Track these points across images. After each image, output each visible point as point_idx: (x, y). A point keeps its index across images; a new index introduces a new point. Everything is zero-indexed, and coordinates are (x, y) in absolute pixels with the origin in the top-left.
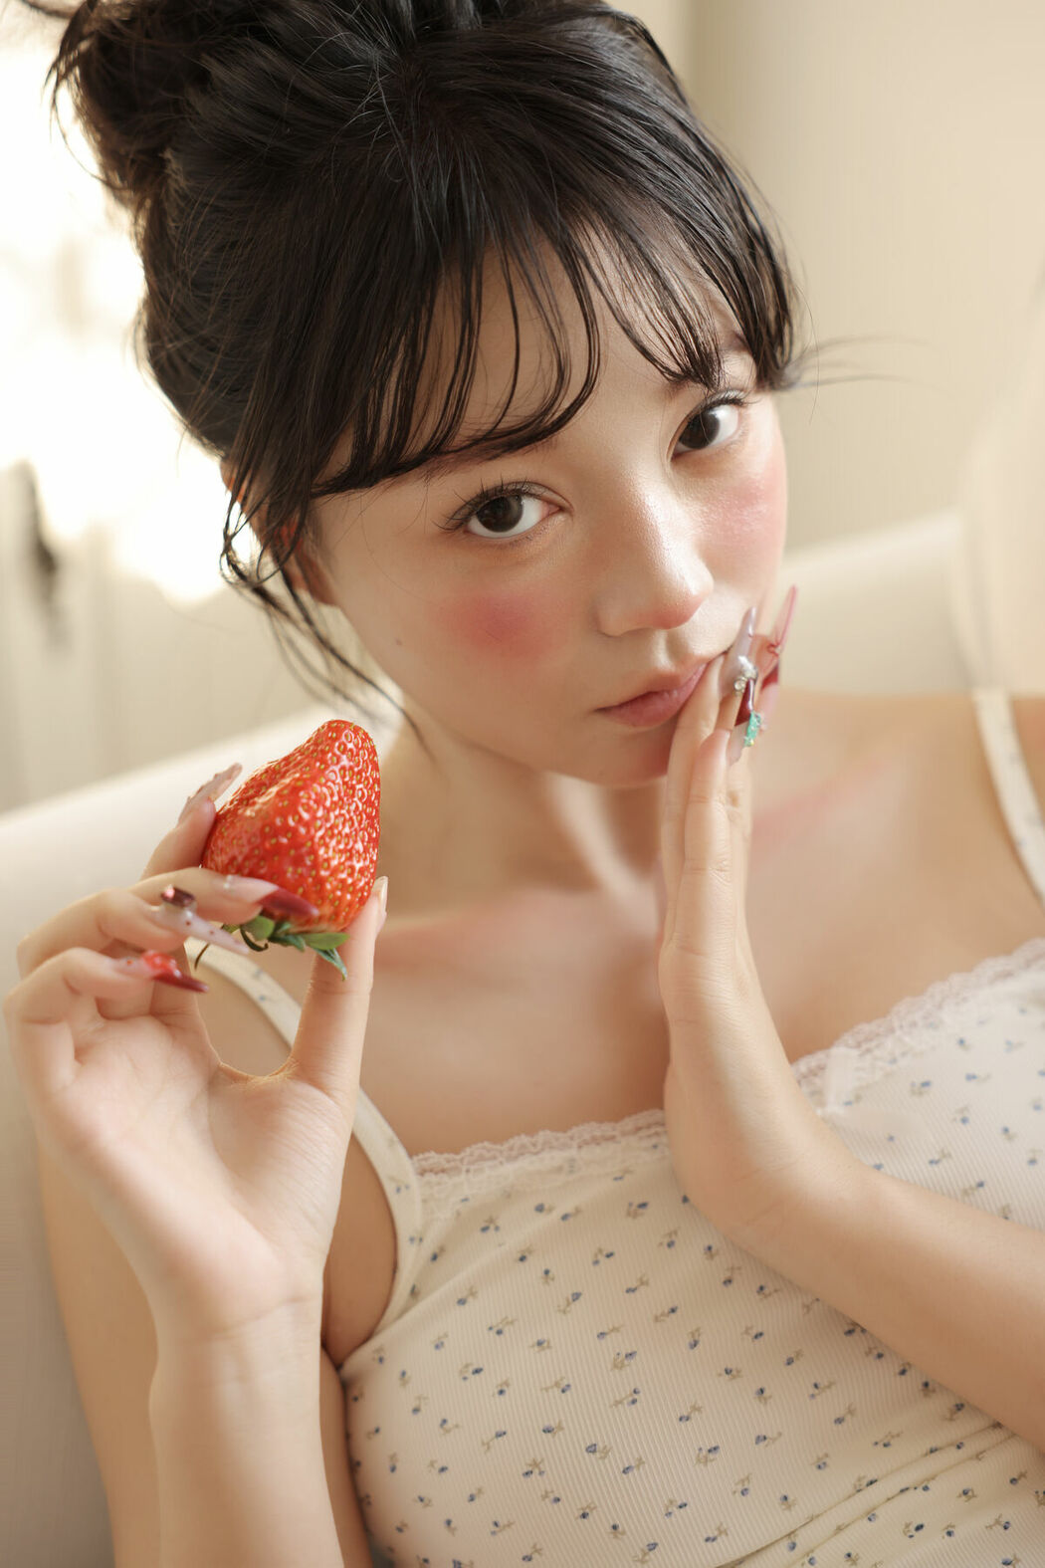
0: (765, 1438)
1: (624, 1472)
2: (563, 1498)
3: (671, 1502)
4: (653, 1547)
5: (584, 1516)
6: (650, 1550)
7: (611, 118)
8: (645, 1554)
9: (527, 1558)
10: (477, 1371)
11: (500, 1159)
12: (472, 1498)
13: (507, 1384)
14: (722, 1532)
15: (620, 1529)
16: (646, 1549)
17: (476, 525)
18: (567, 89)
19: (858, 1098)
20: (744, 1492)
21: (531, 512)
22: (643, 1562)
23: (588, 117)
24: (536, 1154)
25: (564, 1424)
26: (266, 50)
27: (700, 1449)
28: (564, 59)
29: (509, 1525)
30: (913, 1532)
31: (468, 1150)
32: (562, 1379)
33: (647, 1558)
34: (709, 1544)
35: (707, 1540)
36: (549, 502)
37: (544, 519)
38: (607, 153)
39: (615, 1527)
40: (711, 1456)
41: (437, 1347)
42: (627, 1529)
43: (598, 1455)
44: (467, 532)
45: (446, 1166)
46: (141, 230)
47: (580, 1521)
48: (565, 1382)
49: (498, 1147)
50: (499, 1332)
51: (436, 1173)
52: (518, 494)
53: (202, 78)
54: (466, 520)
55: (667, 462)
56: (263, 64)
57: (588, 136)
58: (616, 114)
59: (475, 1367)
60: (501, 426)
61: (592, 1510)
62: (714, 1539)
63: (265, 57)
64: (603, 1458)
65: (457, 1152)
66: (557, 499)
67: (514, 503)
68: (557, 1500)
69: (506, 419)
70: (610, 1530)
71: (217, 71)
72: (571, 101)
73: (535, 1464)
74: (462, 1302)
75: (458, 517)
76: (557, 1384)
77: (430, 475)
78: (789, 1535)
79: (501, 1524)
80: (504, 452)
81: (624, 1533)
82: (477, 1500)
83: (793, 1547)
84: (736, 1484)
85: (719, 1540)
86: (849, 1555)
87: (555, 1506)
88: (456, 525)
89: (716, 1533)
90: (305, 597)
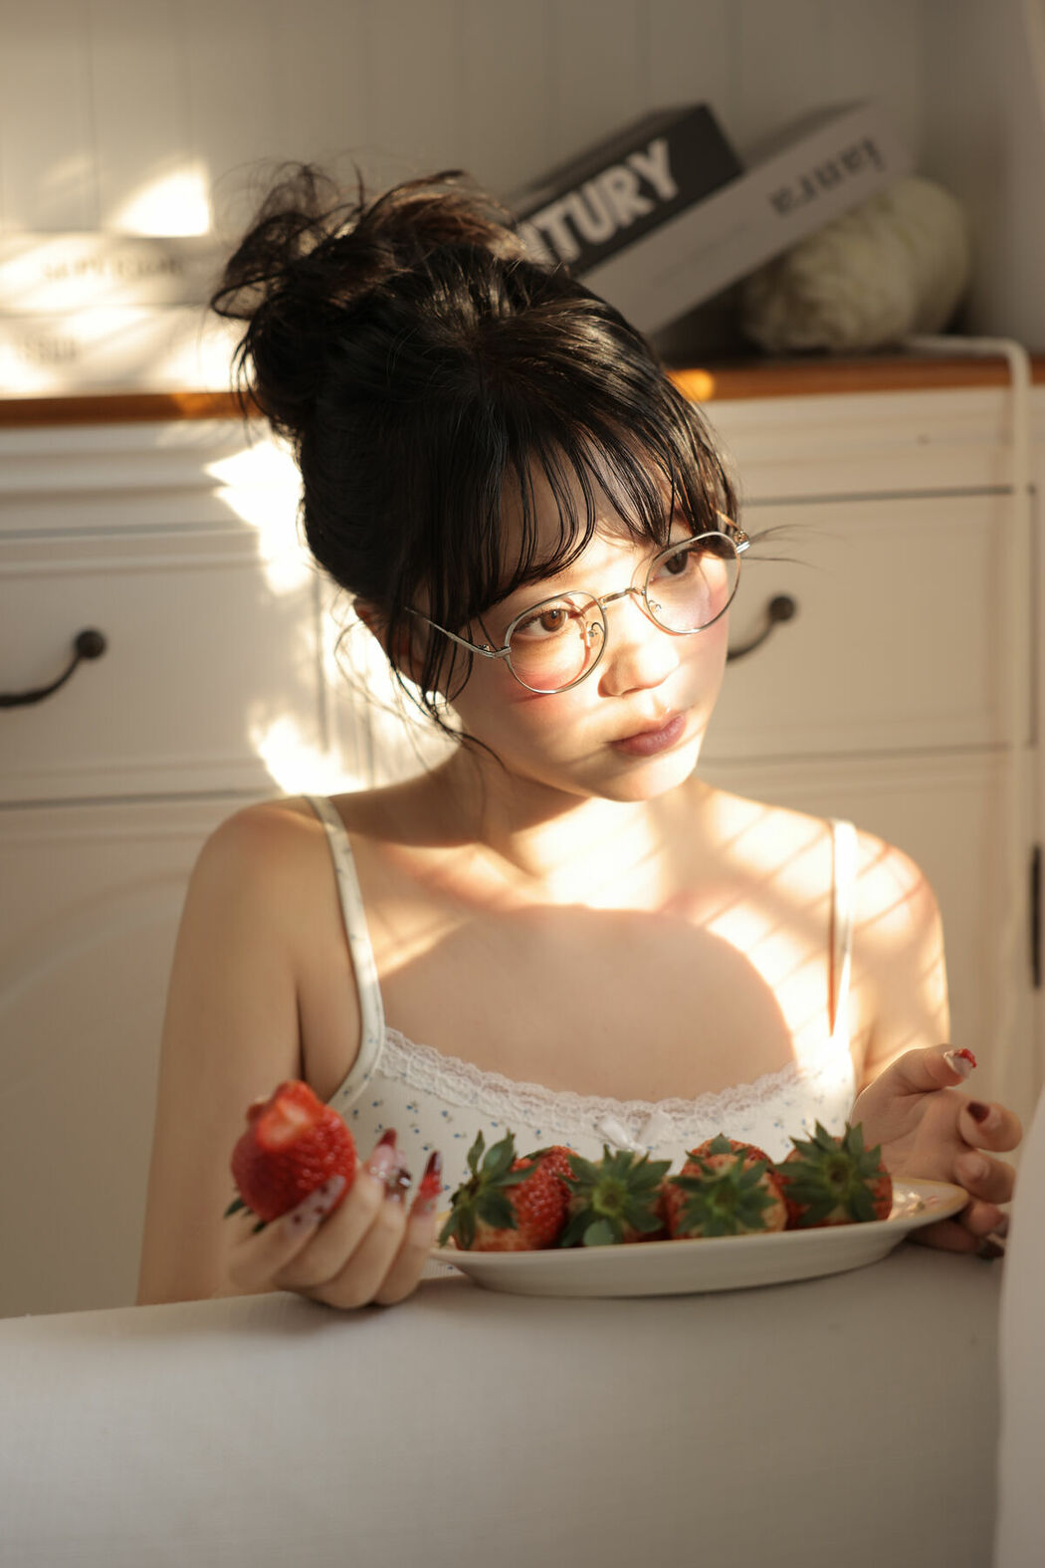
11: (437, 1064)
24: (460, 1075)
31: (423, 1046)
45: (404, 1045)
49: (441, 1057)
51: (397, 1045)
65: (416, 1043)
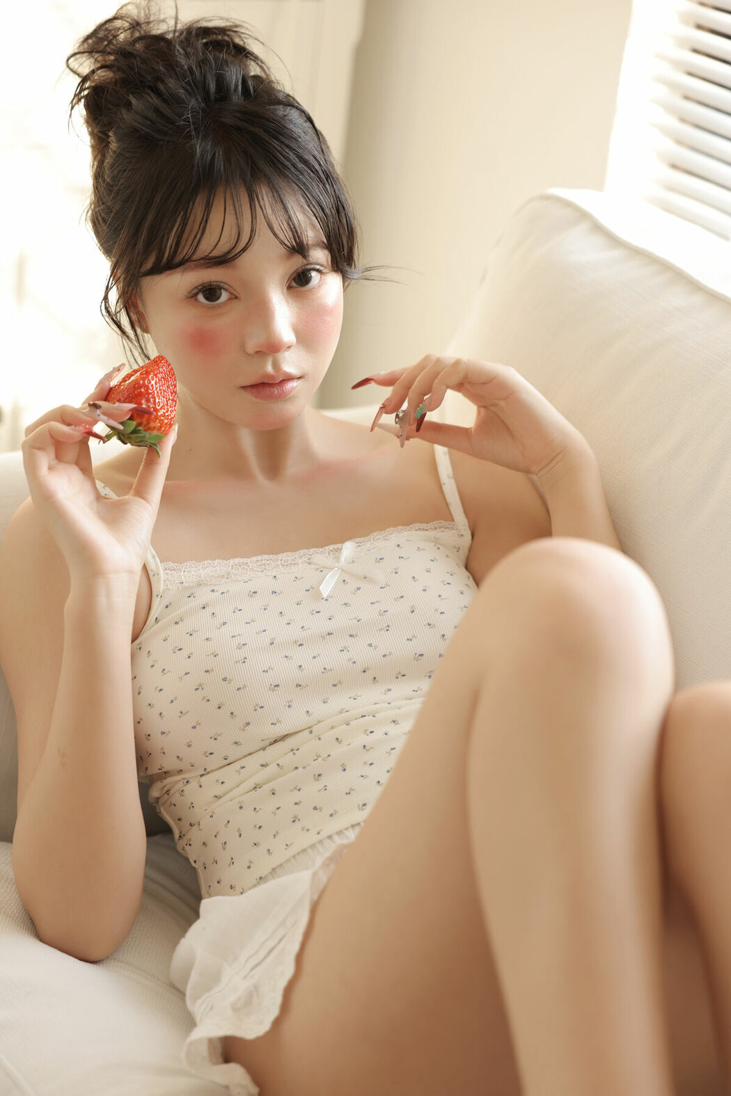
0: (300, 686)
2: (211, 699)
4: (248, 724)
5: (219, 708)
6: (247, 726)
7: (282, 149)
8: (244, 727)
9: (194, 727)
10: (180, 649)
11: (199, 568)
12: (172, 702)
13: (192, 654)
14: (279, 721)
16: (245, 725)
17: (201, 297)
18: (265, 131)
19: (353, 562)
20: (289, 706)
21: (224, 296)
22: (243, 730)
23: (270, 144)
24: (214, 567)
26: (152, 95)
27: (271, 685)
28: (268, 120)
29: (187, 713)
31: (185, 563)
34: (272, 726)
35: (272, 724)
36: (231, 294)
37: (230, 299)
38: (274, 160)
39: (232, 713)
40: (276, 688)
41: (164, 640)
44: (196, 300)
45: (176, 568)
46: (94, 170)
47: (218, 710)
48: (216, 653)
49: (198, 563)
50: (191, 635)
51: (172, 570)
52: (220, 288)
53: (129, 105)
54: (196, 294)
55: (285, 288)
56: (150, 100)
57: (269, 152)
58: (284, 147)
59: (180, 647)
60: (211, 255)
63: (152, 98)
66: (234, 292)
67: (219, 292)
68: (208, 700)
69: (214, 252)
70: (230, 714)
71: (134, 101)
72: (266, 137)
73: (200, 685)
74: (176, 623)
75: (193, 292)
77: (184, 271)
78: (310, 727)
79: (184, 712)
80: (213, 265)
81: (236, 716)
82: (174, 703)
83: (311, 732)
84: (286, 702)
86: (337, 739)
88: (192, 296)
89: (276, 722)
90: (139, 330)
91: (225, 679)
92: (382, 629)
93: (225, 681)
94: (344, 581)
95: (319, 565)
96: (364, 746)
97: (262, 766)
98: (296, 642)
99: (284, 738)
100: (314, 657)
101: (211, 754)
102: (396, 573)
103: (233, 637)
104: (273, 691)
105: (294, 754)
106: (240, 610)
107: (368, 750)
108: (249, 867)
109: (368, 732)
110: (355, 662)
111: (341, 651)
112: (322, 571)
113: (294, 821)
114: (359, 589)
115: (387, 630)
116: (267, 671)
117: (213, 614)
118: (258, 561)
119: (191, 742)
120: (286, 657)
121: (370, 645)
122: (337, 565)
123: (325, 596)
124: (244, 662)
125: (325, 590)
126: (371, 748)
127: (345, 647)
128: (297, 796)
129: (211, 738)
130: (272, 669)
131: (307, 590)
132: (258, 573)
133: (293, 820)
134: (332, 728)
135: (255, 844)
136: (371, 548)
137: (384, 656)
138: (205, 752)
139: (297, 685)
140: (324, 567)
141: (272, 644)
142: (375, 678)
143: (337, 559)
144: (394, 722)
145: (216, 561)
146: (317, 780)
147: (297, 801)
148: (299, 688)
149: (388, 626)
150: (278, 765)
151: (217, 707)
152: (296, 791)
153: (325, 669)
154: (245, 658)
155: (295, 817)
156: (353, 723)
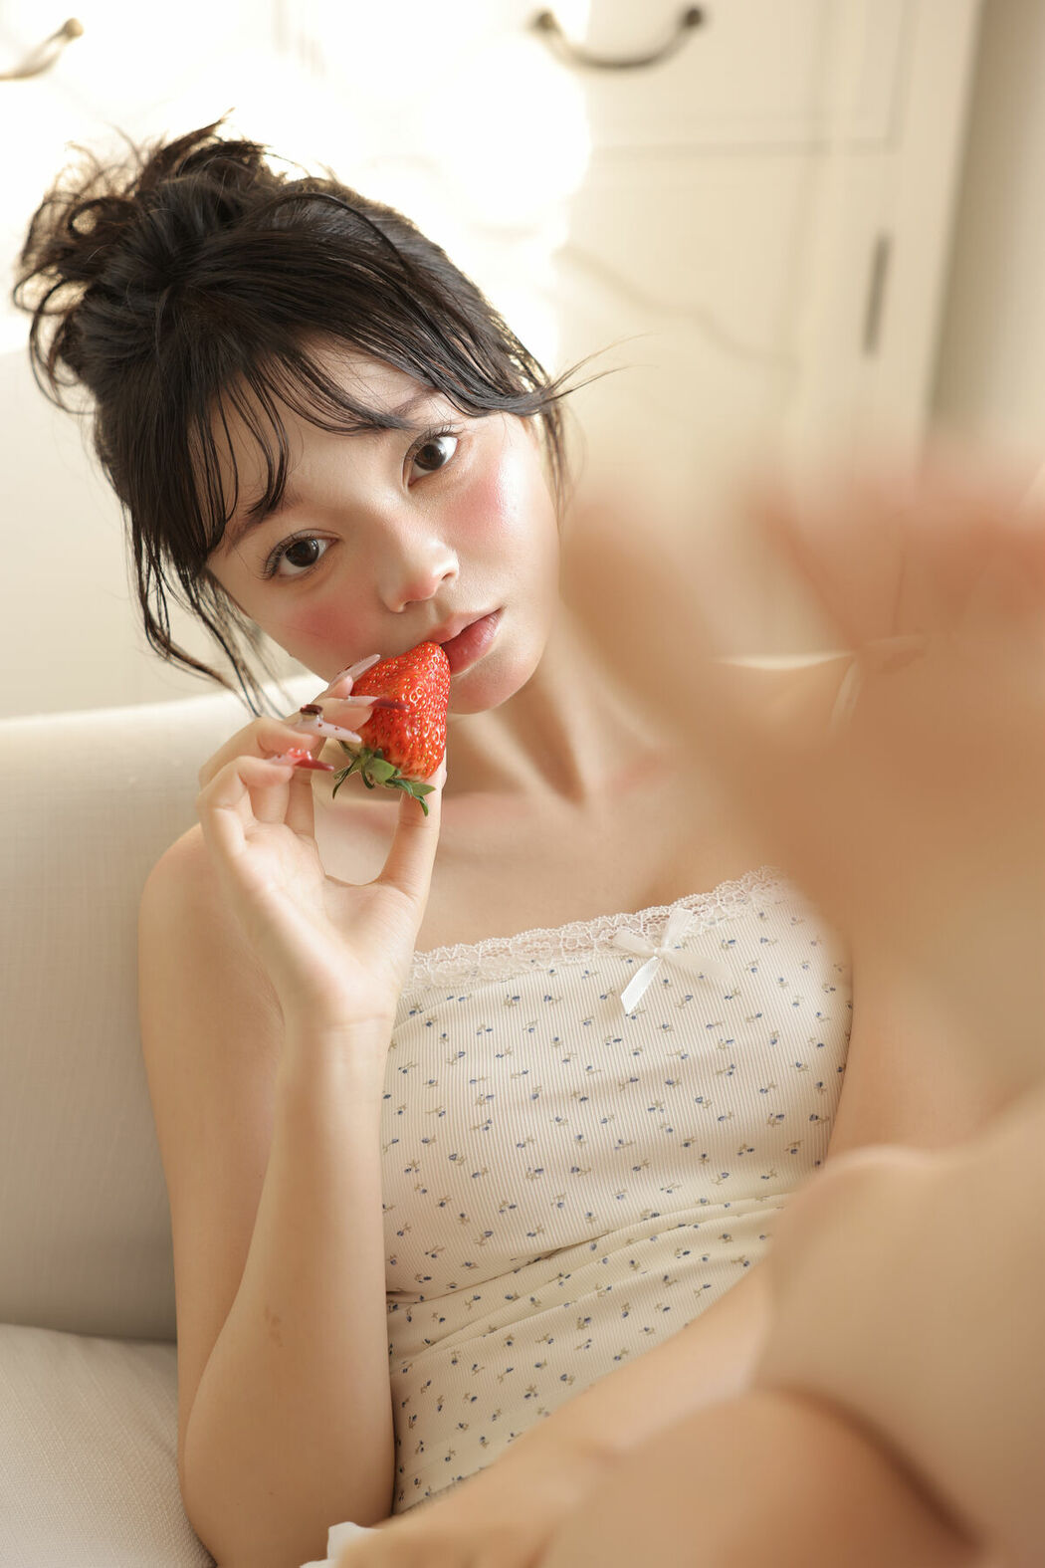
0: (578, 1170)
1: (473, 1176)
2: (429, 1189)
3: (504, 1203)
4: (489, 1234)
5: (442, 1205)
6: (487, 1236)
8: (483, 1239)
9: (401, 1233)
10: (385, 1098)
14: (540, 1230)
15: (466, 1217)
16: (484, 1235)
19: (685, 946)
20: (559, 1205)
22: (481, 1244)
25: (437, 1138)
27: (530, 1169)
29: (392, 1207)
30: (681, 1255)
32: (441, 1107)
33: (484, 1242)
34: (530, 1238)
35: (529, 1234)
37: (327, 550)
39: (463, 1215)
40: (537, 1175)
42: (471, 1218)
43: (457, 1162)
47: (439, 1209)
48: (443, 1110)
50: (405, 1072)
55: (405, 487)
59: (386, 1093)
61: (448, 1201)
62: (534, 1235)
64: (459, 1165)
66: (328, 534)
68: (425, 1191)
70: (460, 1217)
73: (414, 1164)
76: (437, 1110)
78: (593, 1240)
79: (387, 1206)
81: (468, 1220)
83: (594, 1248)
84: (554, 1198)
85: (537, 1235)
86: (633, 1262)
87: (423, 1195)
88: (272, 571)
89: (536, 1231)
91: (453, 1157)
92: (721, 1072)
93: (454, 1159)
94: (666, 981)
95: (627, 951)
96: (666, 1277)
97: (508, 1298)
98: (575, 1094)
99: (550, 1255)
100: (605, 1121)
101: (427, 1278)
102: (753, 970)
103: (473, 1081)
104: (532, 1179)
105: (561, 1284)
106: (489, 1030)
107: (670, 1284)
108: (448, 1459)
109: (682, 1252)
110: (671, 1130)
111: (650, 1110)
112: (630, 961)
113: (527, 1396)
114: (689, 998)
115: (731, 1073)
116: (524, 1146)
117: (444, 1035)
118: (526, 943)
119: (395, 1256)
120: (558, 1120)
121: (699, 1100)
122: (656, 950)
123: (629, 1010)
124: (487, 1128)
125: (630, 1000)
126: (676, 1281)
127: (657, 1104)
128: (543, 1352)
129: (427, 1253)
130: (533, 1141)
131: (604, 997)
132: (523, 965)
133: (527, 1393)
134: (629, 1242)
135: (461, 1426)
136: (716, 917)
137: (719, 1119)
138: (418, 1276)
139: (573, 1169)
140: (635, 955)
141: (535, 1098)
142: (704, 1156)
143: (658, 938)
144: (725, 1237)
145: (457, 948)
146: (581, 1327)
147: (541, 1361)
148: (576, 1173)
149: (732, 1067)
150: (532, 1300)
151: (438, 1202)
152: (545, 1343)
153: (620, 1142)
154: (489, 1122)
155: (531, 1389)
156: (662, 1237)
